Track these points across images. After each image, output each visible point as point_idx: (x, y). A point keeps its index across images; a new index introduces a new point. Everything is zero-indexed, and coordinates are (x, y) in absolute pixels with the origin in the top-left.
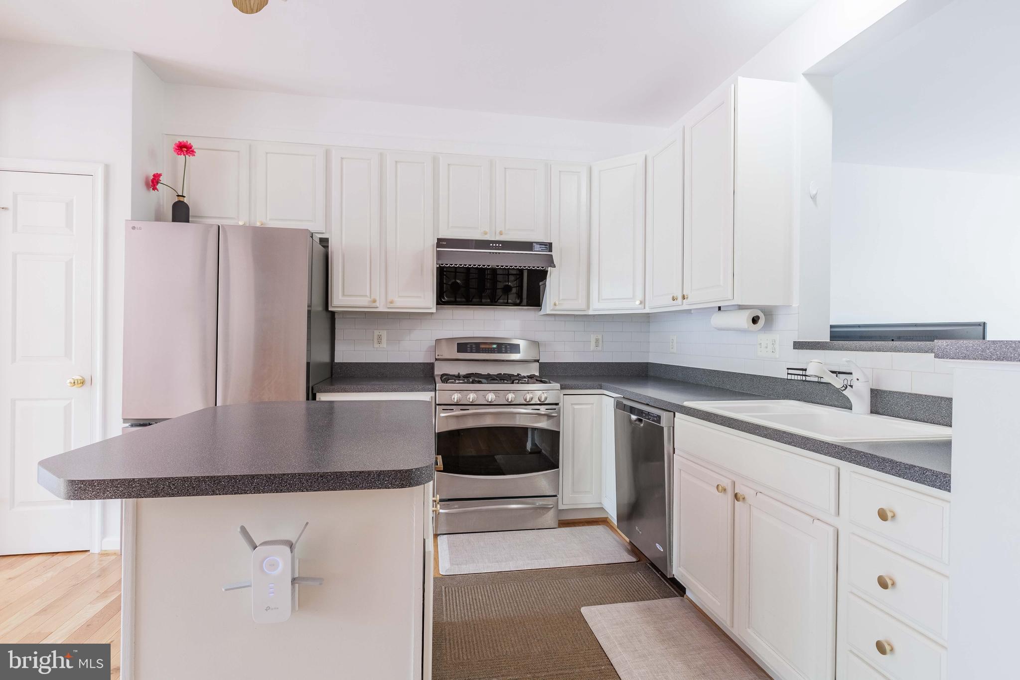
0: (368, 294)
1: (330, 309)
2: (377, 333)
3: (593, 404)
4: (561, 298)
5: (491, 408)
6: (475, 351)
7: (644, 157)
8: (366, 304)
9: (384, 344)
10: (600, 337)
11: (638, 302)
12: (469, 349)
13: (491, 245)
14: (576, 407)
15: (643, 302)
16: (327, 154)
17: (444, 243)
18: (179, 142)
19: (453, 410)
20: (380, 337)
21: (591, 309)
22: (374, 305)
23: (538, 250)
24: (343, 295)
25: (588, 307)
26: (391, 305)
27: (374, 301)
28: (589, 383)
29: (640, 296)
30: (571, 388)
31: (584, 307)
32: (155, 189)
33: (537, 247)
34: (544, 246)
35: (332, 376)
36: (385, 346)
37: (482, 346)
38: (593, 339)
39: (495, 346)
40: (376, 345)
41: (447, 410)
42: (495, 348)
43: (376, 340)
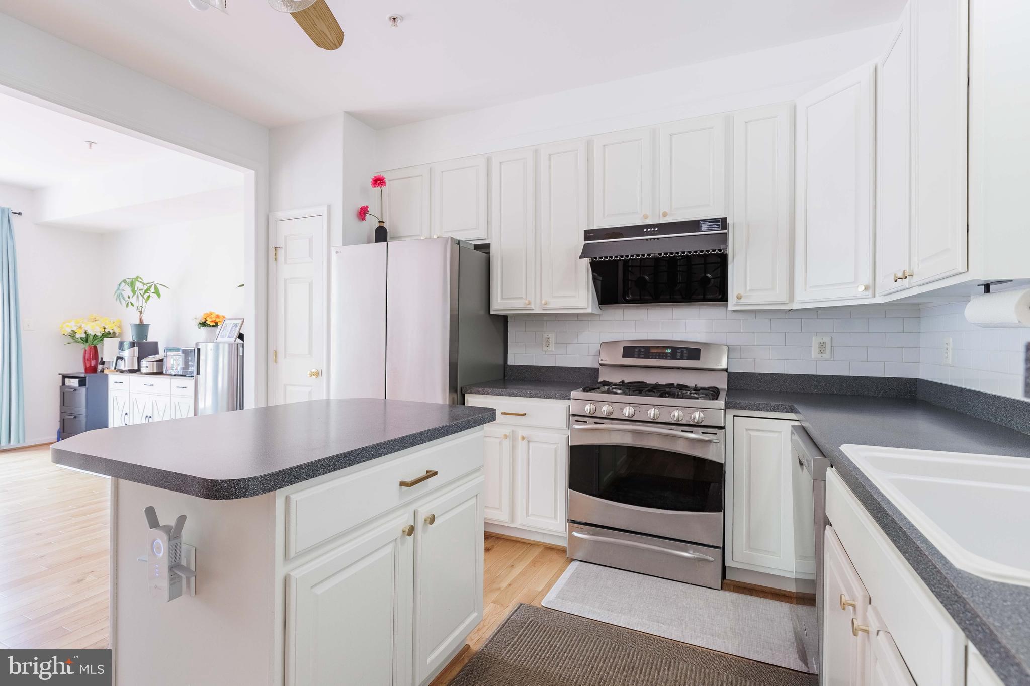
0: (524, 297)
1: (492, 312)
2: (545, 335)
3: (781, 432)
4: (748, 288)
5: (629, 425)
6: (643, 356)
7: (872, 70)
8: (521, 306)
9: (552, 348)
10: (827, 340)
11: (862, 288)
12: (636, 353)
13: (645, 230)
14: (752, 433)
15: (871, 288)
16: (489, 160)
17: (592, 235)
18: (374, 177)
19: (586, 422)
20: (548, 339)
21: (796, 300)
22: (529, 307)
23: (706, 230)
24: (503, 298)
25: (791, 297)
26: (546, 306)
27: (529, 303)
28: (773, 403)
29: (866, 279)
30: (744, 408)
31: (784, 298)
32: (363, 219)
33: (704, 226)
34: (714, 223)
35: (504, 378)
36: (553, 350)
37: (653, 351)
38: (815, 341)
39: (669, 351)
40: (545, 349)
41: (582, 421)
42: (669, 353)
43: (544, 343)
